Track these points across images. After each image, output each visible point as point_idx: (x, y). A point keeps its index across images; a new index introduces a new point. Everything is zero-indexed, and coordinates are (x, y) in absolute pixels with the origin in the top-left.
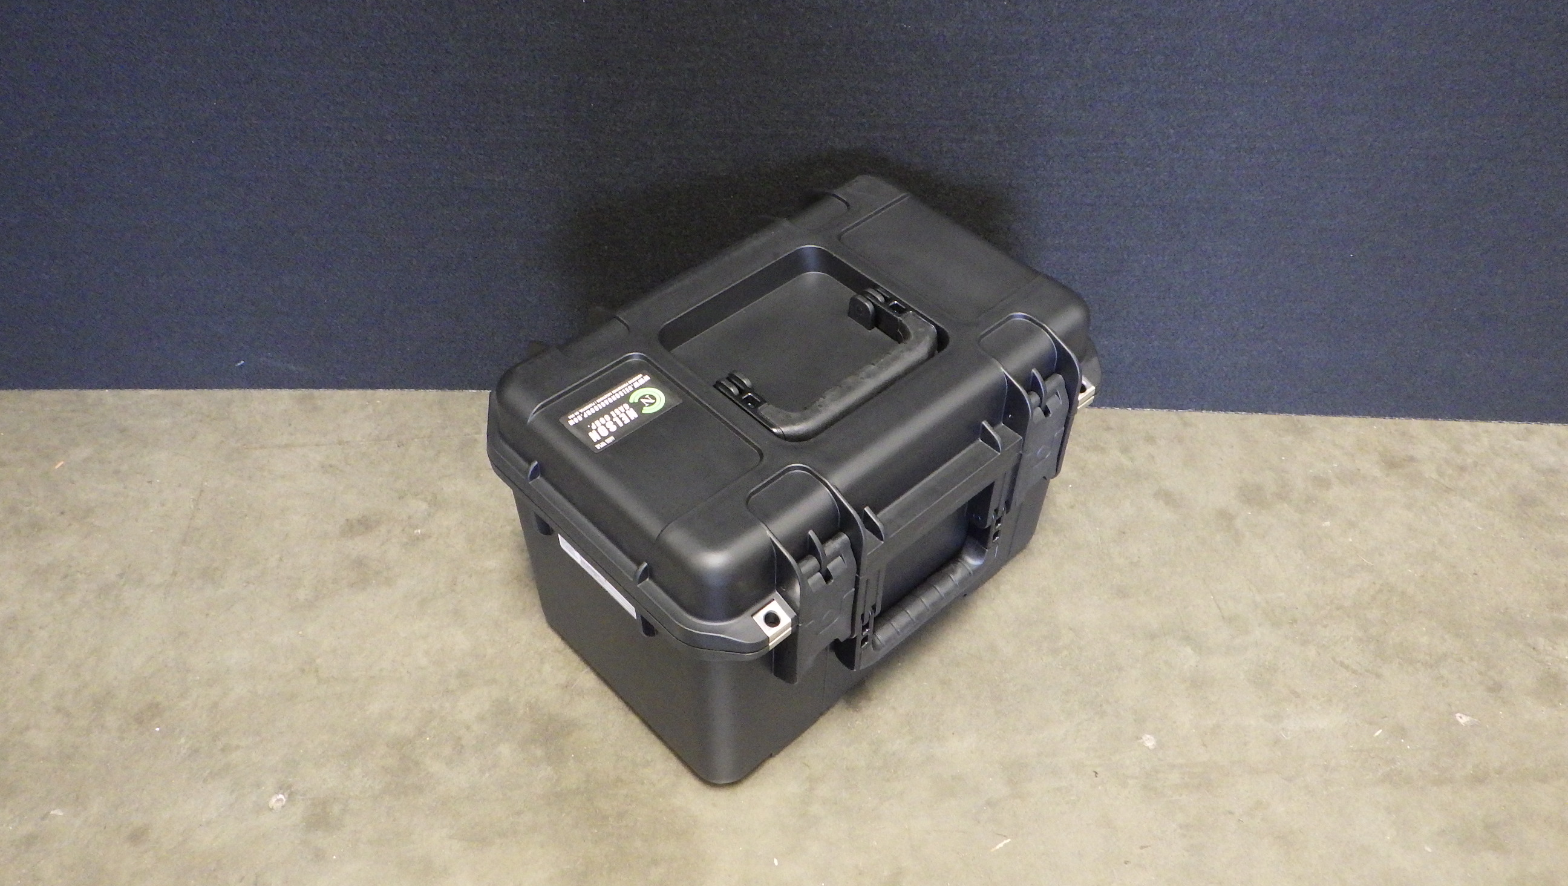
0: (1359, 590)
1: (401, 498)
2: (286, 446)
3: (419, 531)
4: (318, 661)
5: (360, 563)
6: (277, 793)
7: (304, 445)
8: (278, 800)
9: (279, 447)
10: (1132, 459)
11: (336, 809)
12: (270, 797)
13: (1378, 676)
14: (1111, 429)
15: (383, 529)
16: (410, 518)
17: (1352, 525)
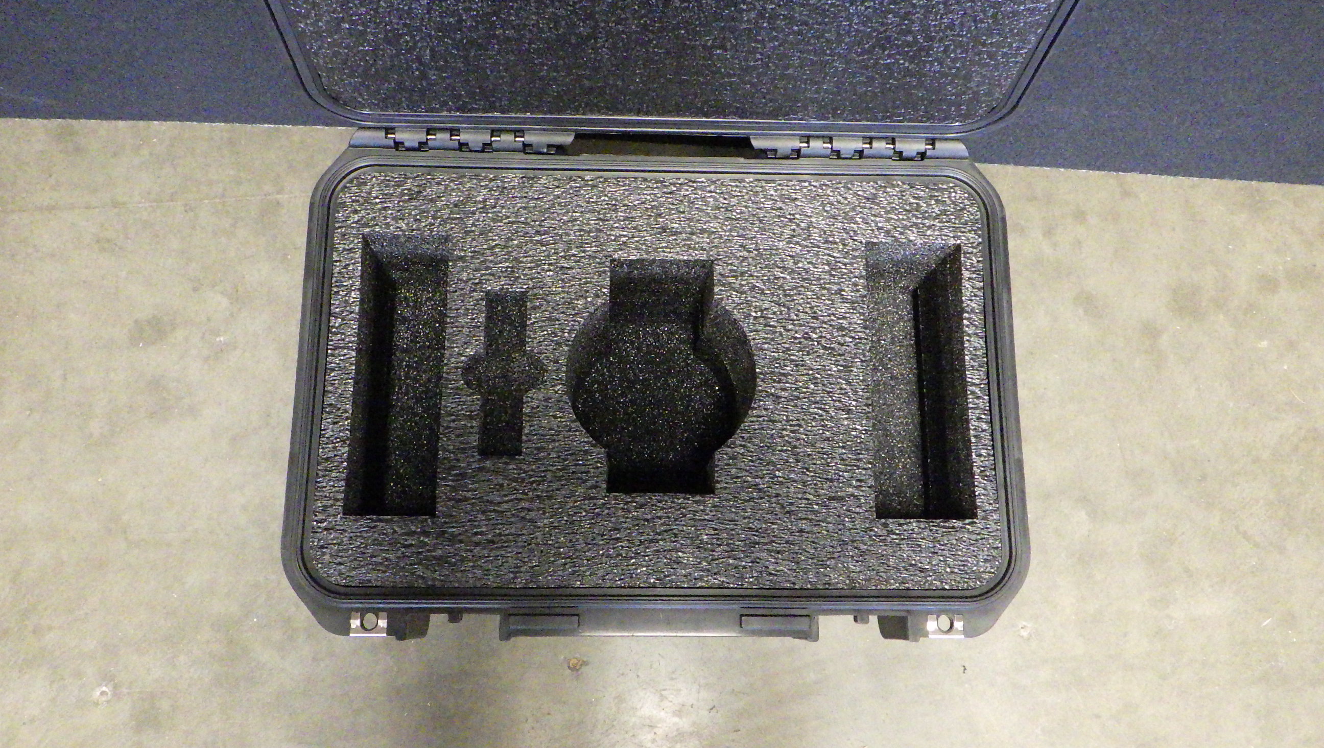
0: (1281, 437)
1: (195, 290)
2: (51, 208)
3: (222, 339)
4: (125, 518)
5: (156, 384)
6: (100, 685)
7: (72, 207)
8: (103, 693)
9: (40, 209)
10: (1055, 245)
11: (165, 705)
12: (93, 689)
13: (1282, 550)
14: (1035, 198)
15: (180, 334)
16: (209, 320)
17: (1292, 345)
